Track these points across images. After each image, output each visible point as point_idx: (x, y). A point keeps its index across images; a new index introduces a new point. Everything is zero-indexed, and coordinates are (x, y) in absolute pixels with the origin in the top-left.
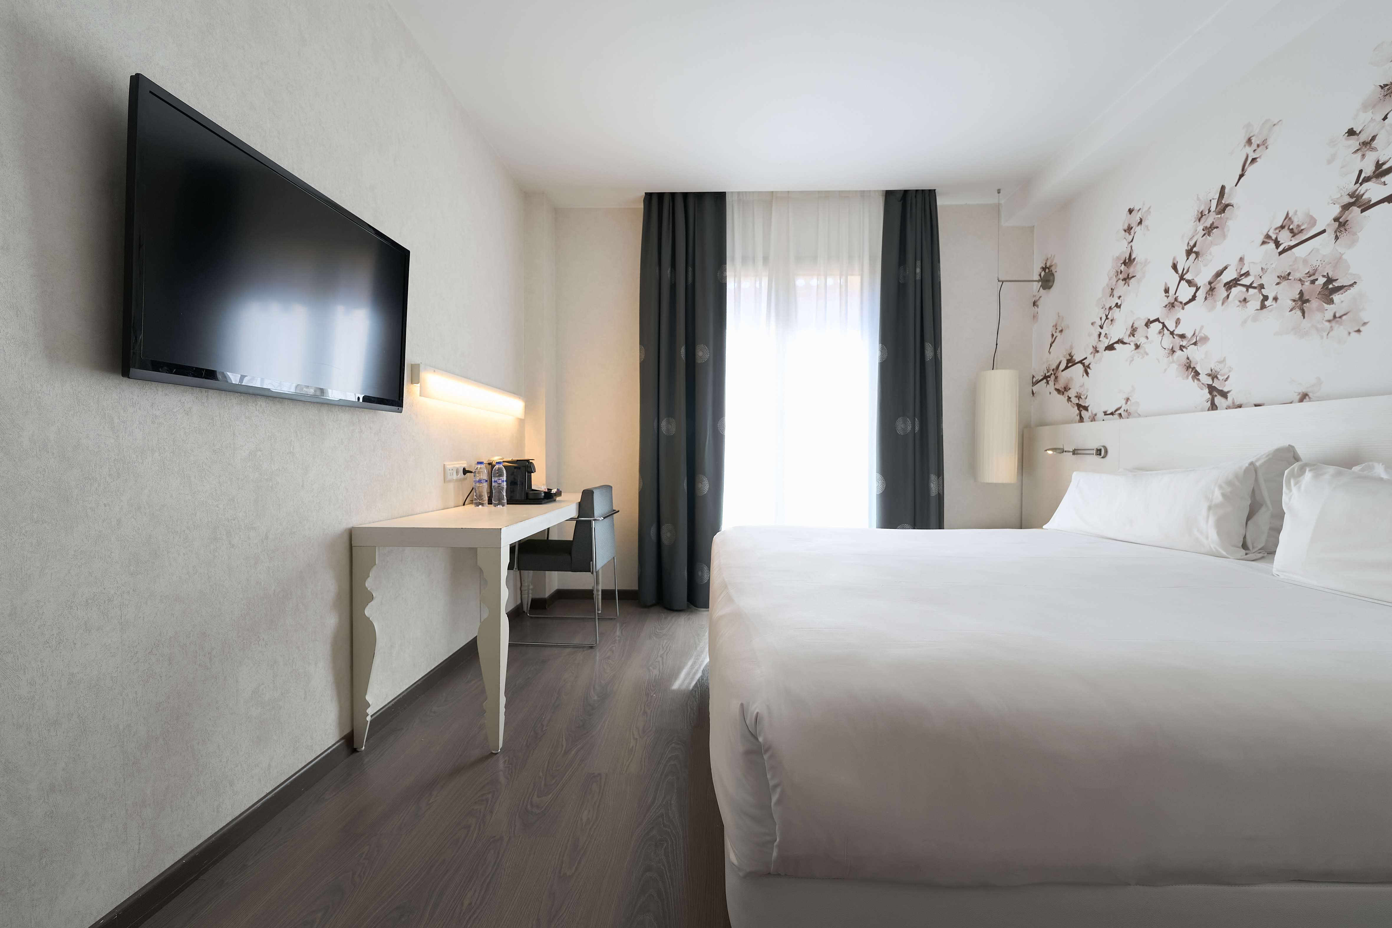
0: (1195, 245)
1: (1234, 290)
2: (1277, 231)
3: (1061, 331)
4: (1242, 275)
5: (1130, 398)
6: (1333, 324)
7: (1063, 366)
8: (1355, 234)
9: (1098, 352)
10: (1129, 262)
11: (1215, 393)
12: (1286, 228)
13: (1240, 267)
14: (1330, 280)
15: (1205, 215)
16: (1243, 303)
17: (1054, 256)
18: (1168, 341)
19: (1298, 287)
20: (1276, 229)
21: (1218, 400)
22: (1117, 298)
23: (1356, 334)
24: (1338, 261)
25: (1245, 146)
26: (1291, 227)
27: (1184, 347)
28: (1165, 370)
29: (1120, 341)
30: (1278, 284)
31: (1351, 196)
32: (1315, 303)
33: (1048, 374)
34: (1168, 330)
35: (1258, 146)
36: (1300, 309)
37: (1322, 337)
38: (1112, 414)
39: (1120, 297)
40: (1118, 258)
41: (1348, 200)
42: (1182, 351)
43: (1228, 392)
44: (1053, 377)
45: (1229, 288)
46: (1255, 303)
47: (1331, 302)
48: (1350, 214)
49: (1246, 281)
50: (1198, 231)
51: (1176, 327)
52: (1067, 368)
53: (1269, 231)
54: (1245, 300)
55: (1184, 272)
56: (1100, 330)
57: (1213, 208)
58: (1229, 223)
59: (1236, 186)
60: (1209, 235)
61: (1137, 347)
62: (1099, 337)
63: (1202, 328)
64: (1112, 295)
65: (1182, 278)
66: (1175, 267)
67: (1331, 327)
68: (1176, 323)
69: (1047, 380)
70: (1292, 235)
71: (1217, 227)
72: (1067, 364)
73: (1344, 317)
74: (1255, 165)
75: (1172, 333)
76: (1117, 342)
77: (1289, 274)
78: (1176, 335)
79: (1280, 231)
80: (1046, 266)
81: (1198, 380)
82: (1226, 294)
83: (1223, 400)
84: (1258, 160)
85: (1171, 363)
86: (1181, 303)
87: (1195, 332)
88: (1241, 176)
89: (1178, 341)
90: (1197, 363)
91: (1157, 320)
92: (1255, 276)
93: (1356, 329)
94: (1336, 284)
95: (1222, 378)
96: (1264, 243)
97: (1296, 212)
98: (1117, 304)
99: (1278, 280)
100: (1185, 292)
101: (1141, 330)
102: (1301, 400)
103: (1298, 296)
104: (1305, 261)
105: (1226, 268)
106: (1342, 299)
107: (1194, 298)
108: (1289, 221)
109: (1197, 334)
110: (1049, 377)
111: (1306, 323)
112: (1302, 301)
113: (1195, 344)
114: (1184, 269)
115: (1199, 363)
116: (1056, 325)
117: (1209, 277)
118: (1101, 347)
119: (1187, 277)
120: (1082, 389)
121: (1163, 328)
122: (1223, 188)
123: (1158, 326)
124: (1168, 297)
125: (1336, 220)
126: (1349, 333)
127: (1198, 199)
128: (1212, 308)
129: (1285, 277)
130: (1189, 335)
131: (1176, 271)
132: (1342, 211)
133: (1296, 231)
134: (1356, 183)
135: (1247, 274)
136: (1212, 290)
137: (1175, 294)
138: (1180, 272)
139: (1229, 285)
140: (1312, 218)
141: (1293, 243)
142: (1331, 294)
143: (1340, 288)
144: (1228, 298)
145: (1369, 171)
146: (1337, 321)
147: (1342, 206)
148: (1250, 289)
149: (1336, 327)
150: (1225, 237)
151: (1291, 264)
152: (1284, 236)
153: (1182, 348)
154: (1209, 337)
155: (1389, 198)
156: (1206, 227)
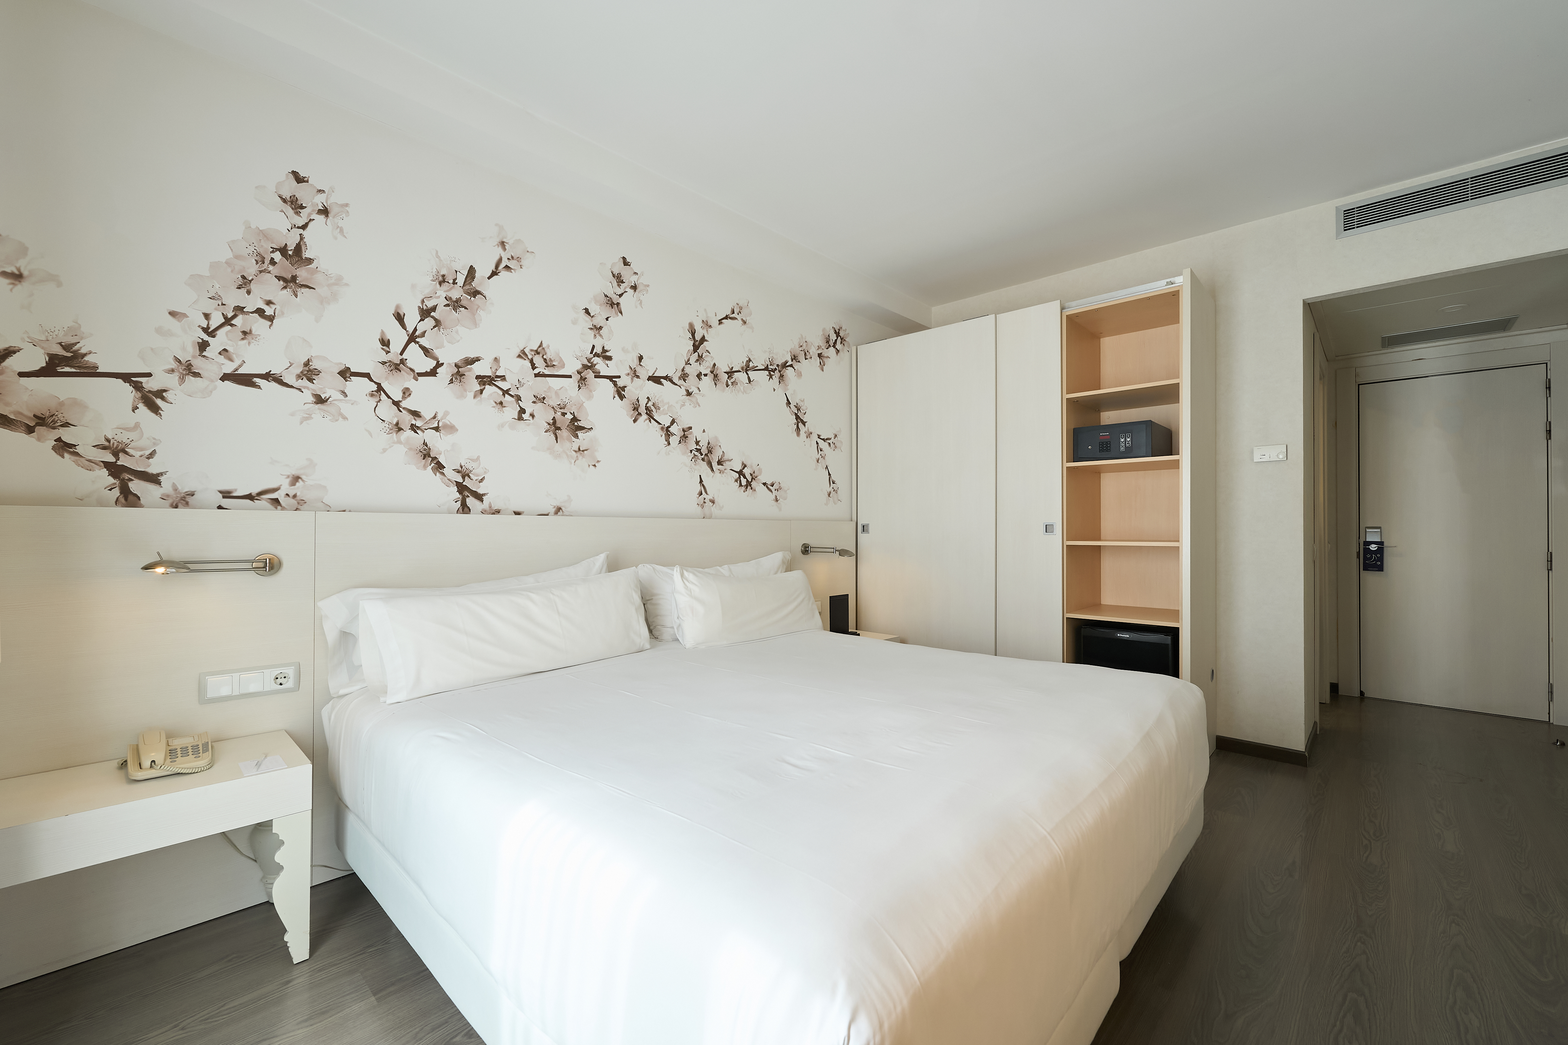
0: (434, 309)
1: (487, 387)
2: (533, 353)
4: (498, 377)
5: (303, 478)
6: (578, 454)
7: (25, 363)
8: (591, 391)
9: (194, 375)
10: (294, 255)
11: (466, 493)
12: (541, 355)
13: (496, 367)
14: (575, 419)
15: (448, 282)
16: (499, 406)
18: (387, 410)
19: (551, 414)
20: (532, 350)
21: (472, 501)
22: (260, 301)
23: (593, 467)
24: (581, 406)
25: (498, 246)
26: (543, 357)
27: (418, 428)
28: (384, 450)
29: (273, 377)
30: (534, 402)
31: (589, 360)
32: (564, 433)
34: (389, 397)
35: (512, 257)
36: (554, 433)
37: (571, 463)
38: (248, 497)
39: (269, 302)
40: (263, 235)
41: (586, 362)
42: (416, 432)
43: (484, 495)
45: (482, 383)
46: (511, 411)
47: (577, 436)
49: (499, 383)
50: (437, 295)
52: (47, 372)
53: (525, 348)
54: (501, 403)
55: (417, 333)
56: (206, 337)
57: (459, 283)
58: (481, 313)
59: (488, 279)
60: (455, 309)
61: (319, 401)
62: (203, 350)
63: (446, 414)
64: (244, 287)
65: (412, 339)
66: (400, 318)
67: (577, 456)
68: (404, 393)
70: (546, 364)
71: (466, 308)
72: (53, 362)
73: (585, 452)
74: (508, 273)
75: (396, 404)
76: (267, 376)
77: (544, 398)
78: (404, 408)
79: (535, 355)
81: (443, 474)
82: (478, 388)
83: (480, 502)
84: (510, 269)
85: (393, 443)
86: (411, 370)
87: (436, 414)
88: (494, 273)
89: (407, 420)
90: (440, 454)
91: (367, 376)
92: (511, 384)
93: (594, 464)
94: (580, 424)
95: (476, 478)
96: (519, 356)
97: (548, 346)
98: (260, 309)
99: (535, 399)
100: (416, 359)
101: (329, 378)
102: (556, 513)
103: (552, 421)
104: (556, 393)
105: (478, 359)
106: (584, 438)
107: (433, 373)
108: (543, 351)
109: (439, 417)
111: (557, 447)
112: (554, 426)
113: (437, 429)
114: (415, 330)
115: (443, 453)
117: (458, 358)
119: (421, 341)
121: (377, 391)
122: (472, 267)
123: (363, 384)
124: (388, 352)
125: (579, 372)
126: (589, 466)
127: (439, 257)
128: (462, 396)
129: (539, 399)
130: (427, 414)
131: (403, 325)
132: (581, 368)
133: (548, 363)
134: (591, 353)
135: (503, 378)
136: (458, 375)
137: (401, 354)
138: (411, 330)
139: (484, 380)
140: (561, 360)
141: (547, 372)
142: (576, 431)
143: (582, 428)
144: (481, 393)
145: (598, 350)
146: (581, 454)
147: (583, 365)
148: (506, 395)
149: (580, 458)
150: (475, 324)
151: (545, 390)
152: (538, 360)
153: (414, 428)
154: (456, 426)
155: (610, 378)
156: (451, 298)
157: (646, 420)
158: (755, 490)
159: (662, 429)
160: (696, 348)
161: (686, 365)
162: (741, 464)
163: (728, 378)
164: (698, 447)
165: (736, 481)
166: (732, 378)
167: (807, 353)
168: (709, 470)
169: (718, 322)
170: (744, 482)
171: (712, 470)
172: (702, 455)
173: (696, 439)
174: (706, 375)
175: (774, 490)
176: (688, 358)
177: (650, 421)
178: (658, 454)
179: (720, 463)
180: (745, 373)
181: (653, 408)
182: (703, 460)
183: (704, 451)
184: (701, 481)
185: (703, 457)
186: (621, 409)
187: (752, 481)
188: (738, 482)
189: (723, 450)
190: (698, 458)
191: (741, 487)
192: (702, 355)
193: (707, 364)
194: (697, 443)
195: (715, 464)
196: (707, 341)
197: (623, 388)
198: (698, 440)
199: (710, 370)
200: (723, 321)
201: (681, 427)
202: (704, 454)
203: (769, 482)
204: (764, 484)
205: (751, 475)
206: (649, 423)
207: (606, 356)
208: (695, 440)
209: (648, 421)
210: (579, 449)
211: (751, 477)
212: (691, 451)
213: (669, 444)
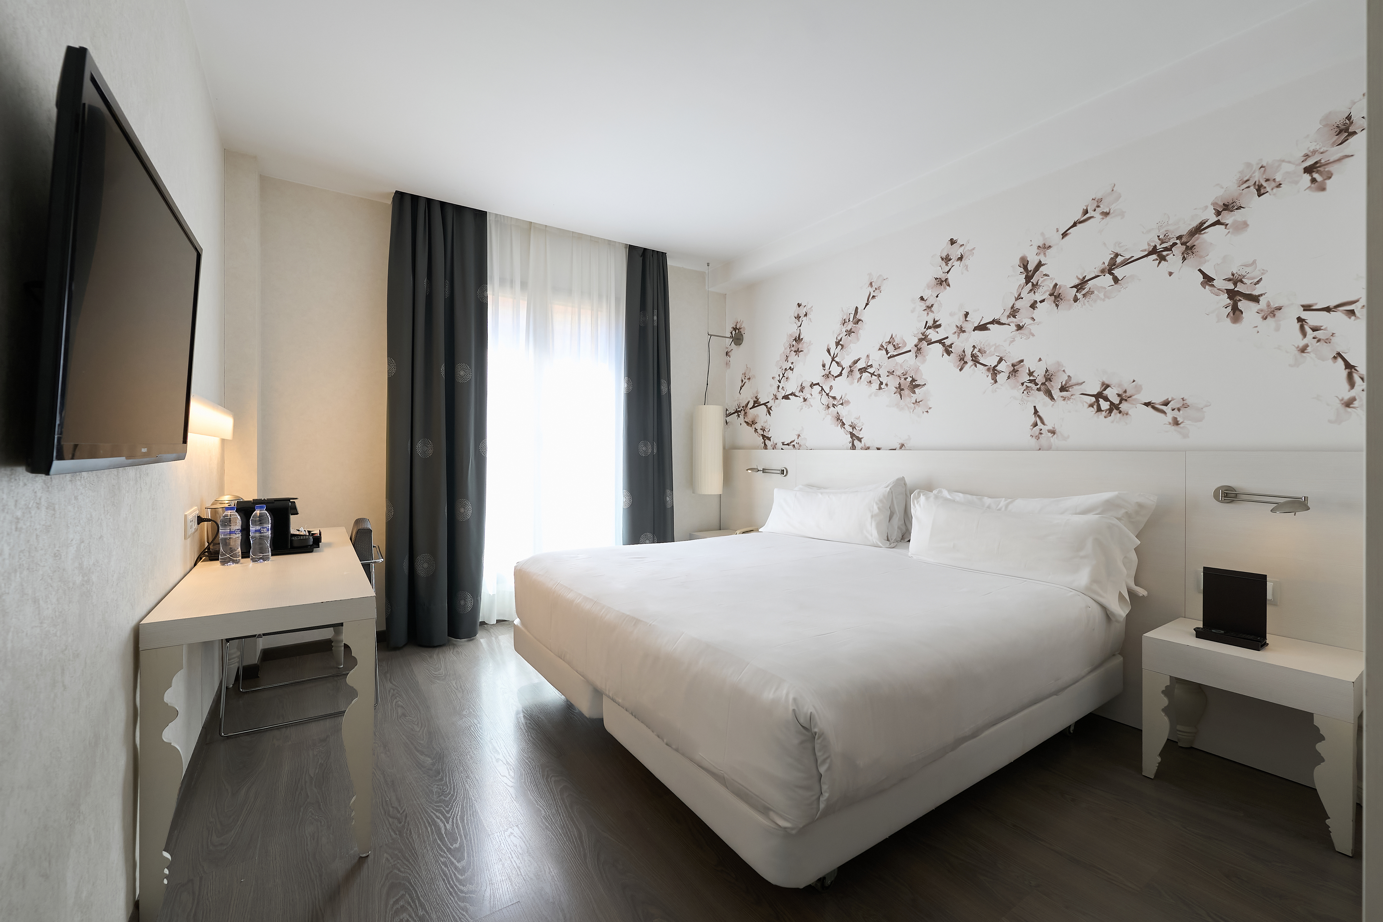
0: (841, 340)
1: (864, 374)
2: (887, 344)
3: (749, 379)
4: (868, 366)
5: (801, 435)
6: (915, 405)
7: (751, 405)
8: (925, 357)
9: (777, 399)
10: (798, 339)
11: (854, 438)
12: (892, 343)
13: (867, 361)
14: (913, 380)
15: (847, 322)
16: (869, 384)
17: (743, 321)
18: (825, 400)
19: (898, 381)
20: (886, 343)
21: (856, 442)
22: (790, 364)
23: (926, 413)
24: (917, 370)
25: (869, 286)
26: (894, 344)
27: (835, 405)
28: (824, 419)
29: (793, 394)
30: (888, 376)
31: (923, 334)
32: (906, 392)
33: (739, 409)
34: (825, 392)
35: (876, 289)
36: (899, 394)
37: (910, 412)
38: (788, 444)
39: (792, 363)
40: (791, 335)
41: (922, 337)
43: (862, 438)
44: (743, 412)
45: (861, 373)
46: (876, 385)
47: (914, 392)
48: (922, 344)
49: (871, 370)
50: (842, 331)
51: (830, 391)
52: (754, 407)
53: (882, 343)
54: (870, 382)
55: (835, 356)
56: (779, 384)
57: (851, 319)
58: (861, 331)
59: (864, 309)
60: (849, 336)
61: (805, 400)
62: (778, 389)
63: (846, 394)
64: (787, 360)
65: (833, 360)
66: (829, 351)
67: (915, 407)
68: (830, 389)
69: (738, 414)
70: (894, 348)
71: (854, 332)
72: (754, 404)
73: (920, 403)
74: (874, 300)
75: (827, 395)
76: (791, 394)
77: (893, 371)
78: (830, 396)
80: (736, 327)
81: (844, 428)
82: (859, 376)
83: (859, 443)
84: (876, 297)
85: (827, 415)
86: (833, 376)
87: (841, 396)
88: (867, 304)
89: (831, 401)
90: (843, 417)
91: (818, 384)
92: (876, 368)
93: (926, 410)
94: (916, 383)
95: (858, 429)
96: (880, 349)
97: (896, 335)
98: (791, 367)
99: (888, 374)
100: (835, 370)
101: (807, 389)
102: (901, 448)
103: (898, 386)
104: (901, 366)
105: (859, 359)
106: (919, 392)
107: (840, 374)
108: (893, 340)
109: (843, 398)
110: (740, 411)
111: (902, 402)
112: (900, 389)
113: (842, 404)
114: (834, 354)
116: (745, 374)
117: (850, 363)
118: (780, 396)
119: (836, 359)
120: (766, 424)
121: (821, 390)
122: (857, 308)
123: (817, 388)
124: (824, 370)
125: (916, 346)
126: (923, 412)
127: (842, 311)
128: (852, 383)
129: (891, 373)
130: (838, 398)
131: (830, 354)
132: (918, 342)
133: (896, 347)
134: (925, 328)
135: (871, 366)
136: (851, 372)
137: (829, 369)
138: (832, 355)
139: (862, 370)
140: (904, 341)
141: (895, 354)
142: (914, 388)
143: (918, 386)
144: (861, 379)
145: (930, 323)
146: (917, 404)
147: (919, 339)
148: (873, 376)
149: (917, 407)
150: (858, 339)
151: (894, 365)
152: (890, 348)
153: (834, 406)
154: (850, 401)
155: (939, 341)
156: (847, 330)
157: (972, 366)
158: (1127, 414)
159: (988, 370)
160: (1028, 279)
161: (1016, 301)
162: (1100, 386)
163: (1077, 292)
164: (1032, 378)
165: (1091, 406)
166: (1084, 289)
167: (1265, 184)
168: (1047, 399)
169: (1062, 236)
170: (1105, 405)
171: (1052, 398)
172: (1036, 384)
173: (1029, 370)
174: (1042, 301)
175: (1170, 409)
176: (1019, 293)
177: (976, 366)
178: (984, 393)
179: (1063, 389)
180: (1107, 275)
181: (978, 354)
182: (1039, 390)
183: (1040, 380)
184: (1036, 412)
185: (1038, 387)
186: (950, 362)
187: (1120, 402)
188: (1095, 407)
189: (1068, 374)
190: (1032, 389)
191: (1100, 413)
192: (1037, 283)
193: (1045, 289)
194: (1031, 374)
195: (1056, 393)
196: (1044, 265)
197: (950, 346)
198: (1031, 371)
199: (1048, 293)
200: (1068, 232)
201: (1009, 363)
202: (1040, 383)
203: (1157, 400)
204: (1147, 404)
205: (1119, 395)
206: (975, 368)
207: (936, 326)
208: (1028, 372)
209: (974, 366)
210: (916, 401)
211: (1119, 399)
212: (1023, 384)
213: (996, 382)
